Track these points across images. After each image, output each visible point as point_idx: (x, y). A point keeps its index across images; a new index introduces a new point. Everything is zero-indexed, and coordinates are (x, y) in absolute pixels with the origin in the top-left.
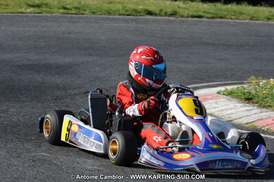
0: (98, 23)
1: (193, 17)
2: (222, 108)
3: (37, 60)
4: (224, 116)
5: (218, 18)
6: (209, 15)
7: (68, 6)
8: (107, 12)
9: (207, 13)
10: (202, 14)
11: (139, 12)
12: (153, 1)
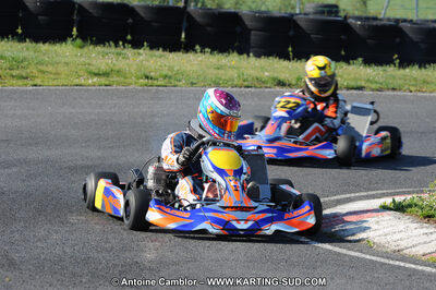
2: (386, 230)
4: (388, 243)
5: (388, 89)
6: (374, 86)
7: (152, 74)
8: (214, 82)
9: (372, 82)
10: (363, 84)
11: (263, 82)
12: (285, 63)
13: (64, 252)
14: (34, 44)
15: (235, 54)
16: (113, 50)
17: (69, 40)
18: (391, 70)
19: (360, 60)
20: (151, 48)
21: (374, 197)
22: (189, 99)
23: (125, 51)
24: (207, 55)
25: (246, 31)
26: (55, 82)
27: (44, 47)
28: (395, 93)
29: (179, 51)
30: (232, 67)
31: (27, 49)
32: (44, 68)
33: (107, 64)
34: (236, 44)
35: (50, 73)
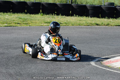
0: (75, 29)
1: (116, 26)
7: (62, 23)
11: (92, 24)
12: (99, 19)
14: (30, 15)
15: (85, 17)
16: (51, 16)
17: (40, 13)
19: (119, 18)
20: (62, 15)
22: (72, 29)
23: (55, 16)
24: (77, 17)
25: (88, 10)
26: (35, 25)
27: (32, 15)
29: (69, 16)
30: (84, 20)
31: (28, 16)
32: (32, 21)
33: (50, 20)
34: (85, 14)
35: (34, 22)
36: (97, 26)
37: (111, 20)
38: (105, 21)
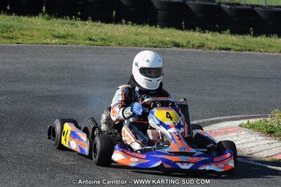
0: (124, 54)
1: (220, 49)
2: (243, 141)
3: (59, 91)
4: (244, 149)
5: (246, 50)
6: (237, 48)
7: (94, 37)
8: (134, 44)
9: (236, 45)
10: (230, 46)
11: (166, 44)
12: (180, 32)
13: (35, 151)
14: (18, 17)
15: (148, 25)
16: (69, 21)
17: (40, 14)
18: (248, 38)
19: (228, 31)
20: (93, 21)
21: (235, 119)
22: (117, 54)
23: (76, 22)
24: (130, 26)
25: (155, 11)
26: (31, 42)
27: (24, 19)
28: (250, 52)
29: (111, 23)
30: (146, 34)
31: (13, 20)
32: (23, 32)
33: (65, 30)
34: (149, 19)
35: (28, 35)
36: (175, 48)
37: (209, 36)
38: (195, 36)
